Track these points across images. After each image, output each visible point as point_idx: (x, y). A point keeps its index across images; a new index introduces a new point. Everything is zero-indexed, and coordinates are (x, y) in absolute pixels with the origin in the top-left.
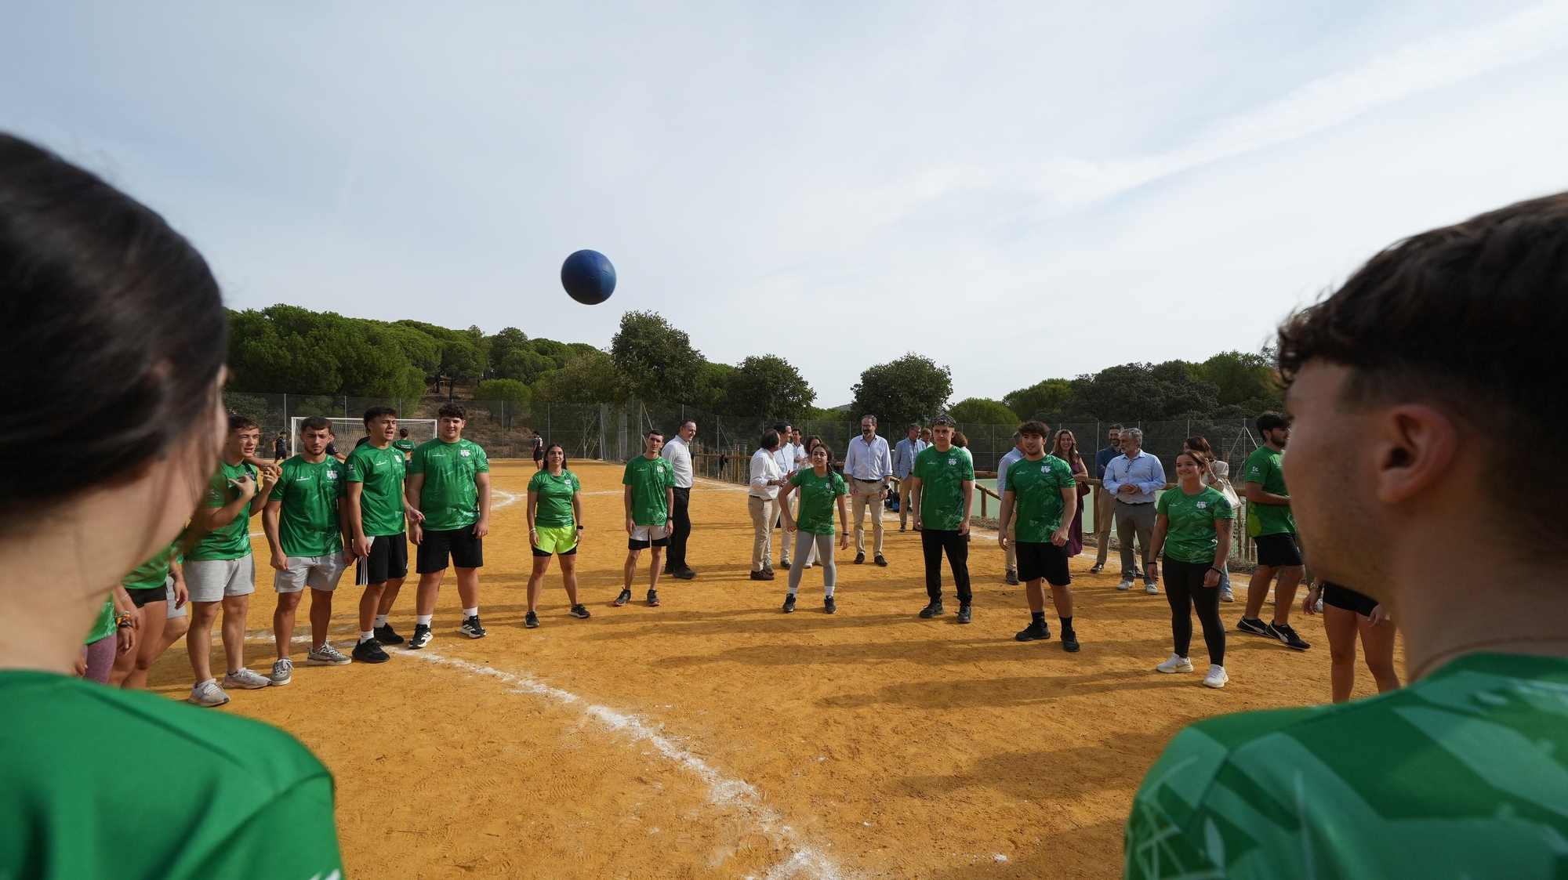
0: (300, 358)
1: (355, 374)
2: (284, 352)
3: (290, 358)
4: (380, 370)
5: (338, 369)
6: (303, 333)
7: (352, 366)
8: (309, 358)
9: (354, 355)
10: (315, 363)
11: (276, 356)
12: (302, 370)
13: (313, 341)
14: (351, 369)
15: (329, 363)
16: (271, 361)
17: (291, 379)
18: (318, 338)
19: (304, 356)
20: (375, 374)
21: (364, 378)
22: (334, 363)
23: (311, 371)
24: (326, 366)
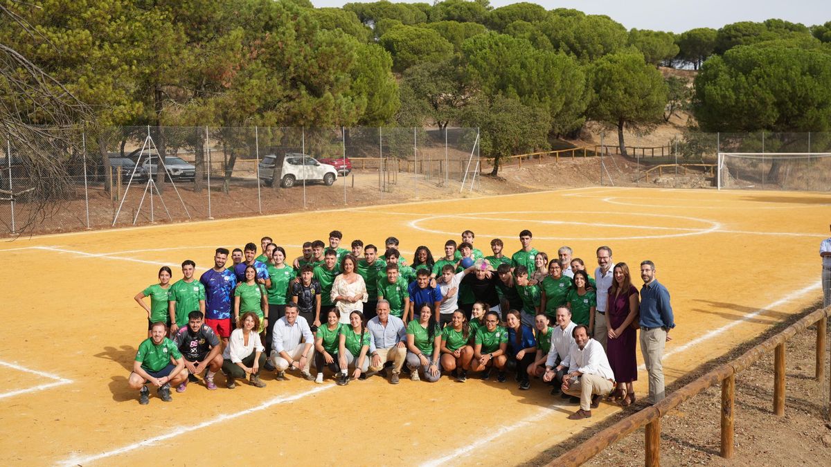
0: (742, 97)
1: (790, 106)
2: (730, 93)
3: (734, 97)
4: (813, 100)
5: (774, 104)
6: (746, 72)
7: (787, 99)
8: (749, 96)
9: (789, 88)
10: (753, 100)
11: (724, 97)
12: (743, 107)
13: (755, 79)
14: (787, 102)
15: (765, 99)
16: (720, 102)
17: (736, 116)
18: (759, 76)
19: (745, 94)
20: (809, 105)
21: (799, 109)
22: (770, 98)
23: (751, 108)
24: (763, 102)
